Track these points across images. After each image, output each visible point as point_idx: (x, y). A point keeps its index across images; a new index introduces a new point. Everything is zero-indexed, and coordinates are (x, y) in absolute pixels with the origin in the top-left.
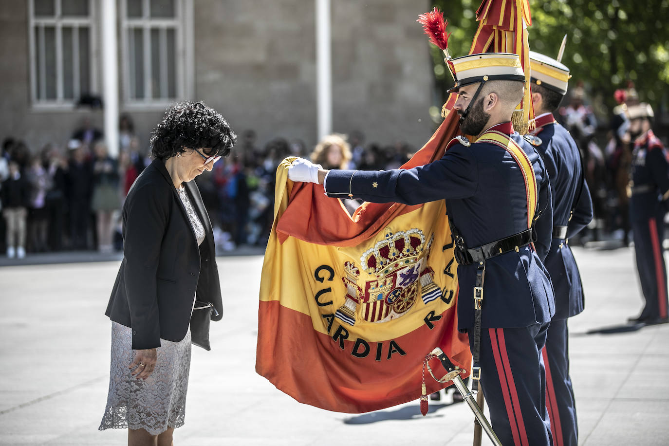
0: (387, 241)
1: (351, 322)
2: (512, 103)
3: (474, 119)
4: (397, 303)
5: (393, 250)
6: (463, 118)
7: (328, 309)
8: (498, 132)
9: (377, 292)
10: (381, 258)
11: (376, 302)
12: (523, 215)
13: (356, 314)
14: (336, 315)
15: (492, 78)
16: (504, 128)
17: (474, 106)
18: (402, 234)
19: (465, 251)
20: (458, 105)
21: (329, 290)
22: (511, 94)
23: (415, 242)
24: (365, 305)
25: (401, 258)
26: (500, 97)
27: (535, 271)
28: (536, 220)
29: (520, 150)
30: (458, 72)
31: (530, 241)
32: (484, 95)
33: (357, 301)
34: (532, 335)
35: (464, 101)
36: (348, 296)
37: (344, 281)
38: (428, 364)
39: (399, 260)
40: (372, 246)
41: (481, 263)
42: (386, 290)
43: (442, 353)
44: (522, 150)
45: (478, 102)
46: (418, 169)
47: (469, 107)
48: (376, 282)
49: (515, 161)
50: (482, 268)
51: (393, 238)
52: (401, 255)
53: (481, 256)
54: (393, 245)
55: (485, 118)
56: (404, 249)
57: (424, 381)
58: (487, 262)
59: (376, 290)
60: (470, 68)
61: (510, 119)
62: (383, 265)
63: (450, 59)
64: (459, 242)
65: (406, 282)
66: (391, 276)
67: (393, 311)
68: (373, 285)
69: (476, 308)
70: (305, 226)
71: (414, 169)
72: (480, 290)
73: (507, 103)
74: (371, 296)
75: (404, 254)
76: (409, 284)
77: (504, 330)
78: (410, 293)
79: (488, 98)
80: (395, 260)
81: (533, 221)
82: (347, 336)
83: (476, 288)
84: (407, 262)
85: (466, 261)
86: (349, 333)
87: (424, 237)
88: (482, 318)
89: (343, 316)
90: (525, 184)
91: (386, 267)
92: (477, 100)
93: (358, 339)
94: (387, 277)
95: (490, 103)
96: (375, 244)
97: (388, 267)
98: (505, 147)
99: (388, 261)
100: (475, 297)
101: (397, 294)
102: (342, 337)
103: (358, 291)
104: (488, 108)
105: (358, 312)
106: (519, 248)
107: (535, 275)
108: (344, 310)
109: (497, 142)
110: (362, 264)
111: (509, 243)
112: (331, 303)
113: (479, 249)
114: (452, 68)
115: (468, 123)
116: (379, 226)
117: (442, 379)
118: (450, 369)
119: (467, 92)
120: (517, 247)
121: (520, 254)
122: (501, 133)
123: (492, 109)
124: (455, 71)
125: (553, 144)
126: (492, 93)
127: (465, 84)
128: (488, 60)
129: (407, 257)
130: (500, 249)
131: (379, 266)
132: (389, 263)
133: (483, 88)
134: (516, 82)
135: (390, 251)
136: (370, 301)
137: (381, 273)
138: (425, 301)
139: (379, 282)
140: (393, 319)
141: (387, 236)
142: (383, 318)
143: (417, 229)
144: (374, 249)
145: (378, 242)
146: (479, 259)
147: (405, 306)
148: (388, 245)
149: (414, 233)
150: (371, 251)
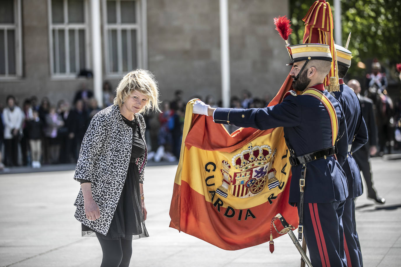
0: (249, 150)
1: (225, 196)
2: (324, 73)
3: (301, 81)
4: (253, 188)
5: (252, 156)
6: (295, 81)
7: (212, 188)
8: (315, 89)
9: (240, 179)
10: (244, 160)
11: (240, 185)
12: (329, 138)
13: (228, 192)
14: (217, 192)
15: (313, 58)
16: (318, 87)
17: (302, 74)
18: (258, 147)
19: (295, 158)
20: (292, 73)
21: (213, 177)
22: (324, 68)
23: (265, 152)
24: (233, 186)
25: (256, 161)
26: (317, 70)
27: (336, 171)
29: (328, 100)
30: (293, 53)
31: (334, 153)
32: (308, 68)
33: (229, 183)
34: (334, 208)
35: (296, 71)
36: (224, 180)
37: (222, 172)
38: (273, 223)
39: (255, 162)
40: (239, 153)
41: (304, 165)
42: (246, 179)
43: (281, 216)
45: (304, 72)
46: (268, 109)
47: (298, 75)
48: (240, 174)
49: (324, 106)
50: (304, 168)
51: (253, 149)
52: (256, 159)
54: (252, 153)
56: (258, 156)
57: (271, 233)
58: (308, 164)
59: (240, 178)
61: (322, 82)
62: (245, 164)
63: (289, 46)
64: (292, 153)
65: (259, 176)
66: (249, 171)
67: (250, 191)
68: (238, 175)
69: (301, 191)
70: (201, 140)
71: (266, 108)
72: (303, 181)
73: (321, 73)
74: (237, 181)
75: (258, 159)
76: (261, 177)
77: (318, 204)
78: (261, 183)
79: (310, 70)
80: (252, 162)
81: (336, 141)
82: (222, 204)
83: (300, 179)
84: (260, 164)
85: (295, 164)
86: (224, 203)
87: (271, 150)
88: (304, 197)
89: (221, 192)
91: (247, 165)
92: (304, 71)
93: (228, 207)
94: (247, 171)
95: (311, 72)
96: (241, 151)
97: (248, 166)
98: (320, 98)
99: (248, 162)
100: (300, 185)
101: (253, 182)
102: (219, 205)
103: (229, 177)
104: (310, 75)
105: (229, 190)
106: (327, 157)
108: (221, 189)
109: (314, 95)
110: (233, 163)
111: (320, 154)
112: (214, 184)
113: (302, 157)
115: (298, 84)
117: (281, 232)
118: (286, 226)
119: (298, 66)
120: (325, 156)
121: (327, 161)
122: (317, 90)
123: (313, 76)
124: (291, 53)
125: (342, 97)
126: (313, 67)
127: (297, 61)
128: (311, 48)
129: (260, 161)
130: (315, 157)
131: (242, 164)
132: (249, 164)
133: (308, 64)
134: (327, 61)
135: (250, 156)
136: (236, 184)
137: (243, 168)
138: (270, 188)
139: (242, 173)
140: (250, 196)
141: (249, 147)
142: (244, 195)
143: (267, 145)
144: (241, 154)
145: (243, 150)
146: (303, 162)
147: (258, 190)
148: (250, 153)
149: (265, 147)
150: (239, 155)
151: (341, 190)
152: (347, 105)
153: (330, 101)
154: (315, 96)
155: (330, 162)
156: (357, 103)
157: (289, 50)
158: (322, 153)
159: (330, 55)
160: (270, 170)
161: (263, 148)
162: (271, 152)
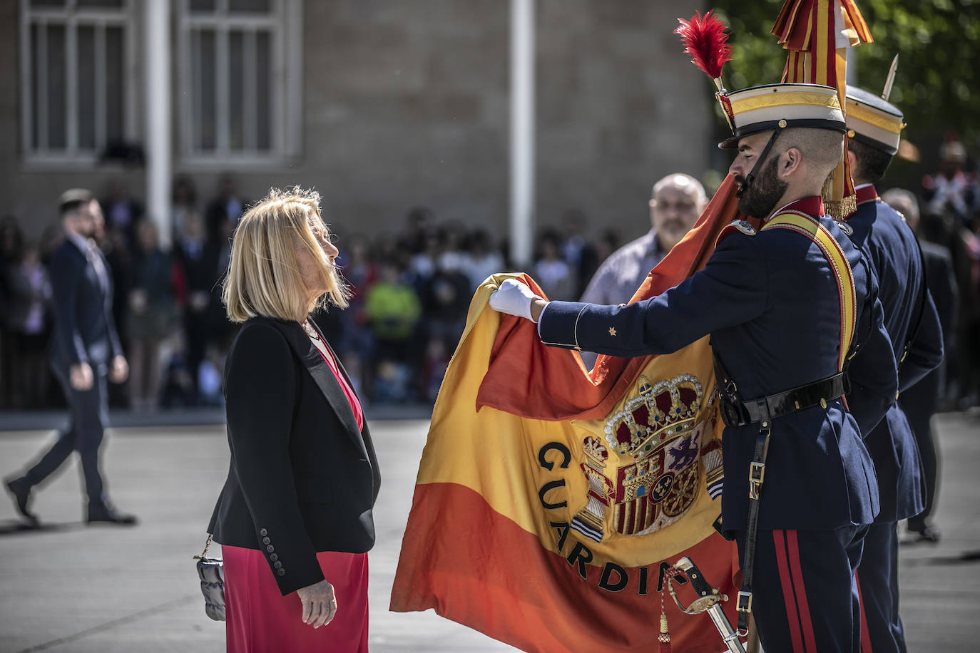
0: (643, 398)
1: (597, 536)
2: (825, 165)
4: (668, 500)
5: (653, 412)
6: (743, 190)
7: (558, 514)
8: (799, 212)
9: (635, 483)
10: (637, 426)
11: (635, 500)
13: (604, 523)
14: (573, 525)
15: (794, 124)
16: (808, 206)
17: (762, 170)
18: (665, 384)
19: (739, 404)
20: (736, 169)
21: (562, 483)
22: (823, 150)
23: (688, 396)
24: (617, 507)
25: (669, 423)
26: (806, 156)
27: (851, 441)
28: (850, 358)
29: (834, 243)
32: (779, 152)
33: (604, 502)
34: (842, 540)
35: (745, 161)
36: (591, 494)
37: (584, 469)
38: (669, 583)
39: (665, 427)
40: (621, 408)
41: (765, 425)
42: (650, 478)
43: (692, 566)
44: (835, 241)
47: (753, 171)
48: (633, 469)
49: (826, 258)
50: (765, 432)
51: (653, 392)
52: (668, 419)
53: (765, 414)
54: (654, 403)
55: (780, 189)
56: (671, 408)
58: (773, 422)
60: (756, 107)
61: (819, 193)
63: (725, 94)
64: (729, 389)
65: (680, 462)
66: (656, 454)
67: (661, 513)
68: (628, 473)
69: (751, 497)
72: (760, 468)
73: (817, 166)
75: (673, 417)
76: (685, 467)
77: (798, 532)
78: (687, 482)
79: (786, 156)
80: (659, 427)
81: (846, 360)
82: (590, 558)
83: (753, 464)
84: (679, 429)
85: (739, 421)
86: (593, 553)
87: (700, 386)
89: (584, 527)
91: (647, 441)
92: (768, 161)
93: (608, 564)
94: (649, 457)
95: (788, 164)
97: (650, 440)
98: (812, 236)
99: (649, 430)
100: (750, 479)
101: (666, 484)
102: (582, 560)
103: (606, 485)
104: (784, 172)
105: (607, 519)
106: (827, 401)
107: (850, 445)
108: (585, 517)
109: (798, 228)
110: (609, 439)
111: (809, 394)
112: (564, 504)
113: (760, 403)
114: (727, 108)
115: (751, 197)
116: (632, 374)
117: (689, 609)
118: (704, 593)
119: (751, 146)
120: (823, 400)
122: (805, 215)
123: (794, 173)
124: (732, 114)
125: (873, 235)
126: (792, 147)
127: (747, 135)
128: (786, 95)
129: (678, 421)
130: (796, 402)
131: (635, 439)
132: (651, 434)
133: (778, 140)
134: (831, 132)
135: (650, 413)
136: (626, 499)
137: (639, 450)
138: (713, 496)
139: (638, 466)
140: (662, 527)
141: (642, 389)
142: (648, 527)
143: (687, 374)
144: (624, 412)
145: (629, 401)
146: (761, 417)
147: (681, 505)
148: (647, 405)
149: (684, 381)
150: (619, 416)
151: (865, 496)
152: (886, 260)
154: (801, 229)
155: (835, 416)
157: (726, 106)
158: (814, 393)
159: (839, 115)
160: (705, 443)
161: (678, 385)
162: (701, 390)
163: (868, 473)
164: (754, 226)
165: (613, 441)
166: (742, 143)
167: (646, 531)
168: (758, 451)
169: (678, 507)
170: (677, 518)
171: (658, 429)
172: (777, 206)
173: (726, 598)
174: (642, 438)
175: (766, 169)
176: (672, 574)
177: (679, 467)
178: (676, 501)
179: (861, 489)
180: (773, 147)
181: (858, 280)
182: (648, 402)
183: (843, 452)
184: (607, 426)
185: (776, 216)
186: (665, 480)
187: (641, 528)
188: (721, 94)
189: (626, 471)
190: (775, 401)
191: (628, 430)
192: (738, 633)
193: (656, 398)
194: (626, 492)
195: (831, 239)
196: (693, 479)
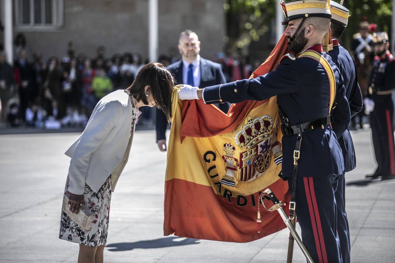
0: (249, 125)
2: (324, 32)
3: (298, 42)
4: (259, 166)
5: (254, 130)
6: (290, 42)
8: (313, 51)
9: (247, 159)
10: (247, 136)
11: (247, 167)
12: (327, 105)
13: (235, 178)
15: (311, 15)
16: (316, 48)
17: (298, 33)
18: (258, 119)
19: (289, 127)
20: (288, 33)
22: (323, 26)
23: (267, 124)
24: (240, 170)
25: (260, 135)
26: (316, 28)
27: (333, 142)
28: (333, 109)
29: (327, 63)
30: (288, 11)
32: (305, 26)
34: (330, 181)
35: (291, 30)
38: (261, 199)
39: (258, 136)
41: (299, 135)
42: (252, 157)
43: (271, 192)
44: (328, 62)
45: (301, 31)
46: (261, 78)
47: (294, 34)
48: (246, 153)
49: (324, 69)
50: (300, 138)
51: (253, 122)
52: (259, 133)
53: (299, 131)
54: (253, 127)
55: (305, 42)
56: (261, 129)
58: (303, 134)
60: (296, 8)
61: (320, 43)
64: (285, 121)
65: (264, 151)
66: (254, 147)
67: (257, 171)
69: (295, 164)
71: (258, 78)
72: (298, 153)
73: (320, 32)
75: (261, 132)
76: (266, 152)
77: (314, 178)
78: (266, 158)
79: (308, 28)
80: (256, 136)
83: (295, 151)
84: (264, 137)
85: (289, 133)
87: (272, 120)
90: (329, 85)
91: (251, 142)
92: (300, 30)
94: (252, 148)
95: (309, 31)
97: (253, 142)
98: (318, 60)
100: (294, 157)
101: (259, 160)
104: (307, 34)
105: (236, 176)
106: (324, 126)
107: (333, 144)
113: (298, 126)
114: (284, 9)
115: (294, 44)
116: (244, 114)
117: (270, 209)
118: (276, 203)
119: (294, 24)
120: (322, 125)
121: (324, 130)
122: (315, 52)
123: (311, 35)
124: (286, 11)
125: (338, 60)
126: (310, 25)
127: (292, 19)
128: (308, 4)
129: (263, 134)
130: (312, 127)
131: (247, 141)
132: (253, 139)
133: (305, 22)
134: (326, 18)
135: (252, 131)
136: (243, 166)
137: (248, 146)
138: (277, 164)
139: (248, 152)
140: (258, 177)
141: (249, 121)
142: (252, 178)
143: (267, 115)
144: (242, 130)
145: (244, 126)
146: (298, 132)
147: (264, 168)
148: (251, 127)
149: (265, 118)
150: (240, 132)
151: (339, 163)
152: (343, 69)
153: (328, 63)
154: (314, 58)
155: (327, 132)
156: (353, 67)
157: (284, 8)
158: (319, 122)
159: (329, 12)
160: (273, 143)
161: (263, 119)
162: (272, 121)
163: (340, 154)
164: (295, 56)
165: (238, 142)
166: (290, 23)
167: (251, 180)
168: (297, 146)
169: (263, 169)
170: (263, 173)
171: (255, 137)
172: (304, 48)
173: (285, 204)
174: (249, 141)
175: (300, 34)
176: (263, 195)
177: (264, 152)
178: (262, 166)
179: (337, 161)
180: (303, 25)
181: (336, 78)
182: (251, 126)
183: (331, 146)
184: (235, 136)
185: (304, 52)
186: (258, 158)
187: (250, 178)
188: (282, 3)
189: (243, 154)
190: (304, 126)
191: (244, 137)
192: (290, 218)
193: (255, 125)
194: (244, 163)
195: (326, 61)
196: (268, 157)
